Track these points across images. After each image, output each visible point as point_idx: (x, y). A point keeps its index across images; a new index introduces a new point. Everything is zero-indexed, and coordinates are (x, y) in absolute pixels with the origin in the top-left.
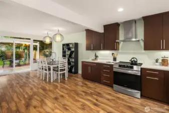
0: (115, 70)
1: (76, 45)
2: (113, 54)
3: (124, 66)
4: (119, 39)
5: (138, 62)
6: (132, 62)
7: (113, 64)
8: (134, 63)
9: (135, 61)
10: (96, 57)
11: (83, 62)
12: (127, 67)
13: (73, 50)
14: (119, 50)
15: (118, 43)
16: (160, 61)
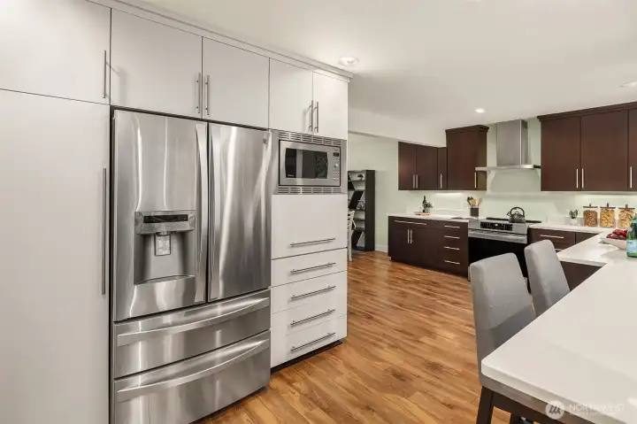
0: (471, 234)
1: (370, 176)
2: (469, 199)
3: (492, 226)
4: (485, 165)
5: (527, 218)
6: (512, 216)
7: (467, 221)
8: (517, 218)
9: (520, 215)
10: (427, 206)
11: (391, 219)
12: (500, 226)
13: (362, 188)
14: (486, 189)
15: (485, 173)
16: (580, 215)
